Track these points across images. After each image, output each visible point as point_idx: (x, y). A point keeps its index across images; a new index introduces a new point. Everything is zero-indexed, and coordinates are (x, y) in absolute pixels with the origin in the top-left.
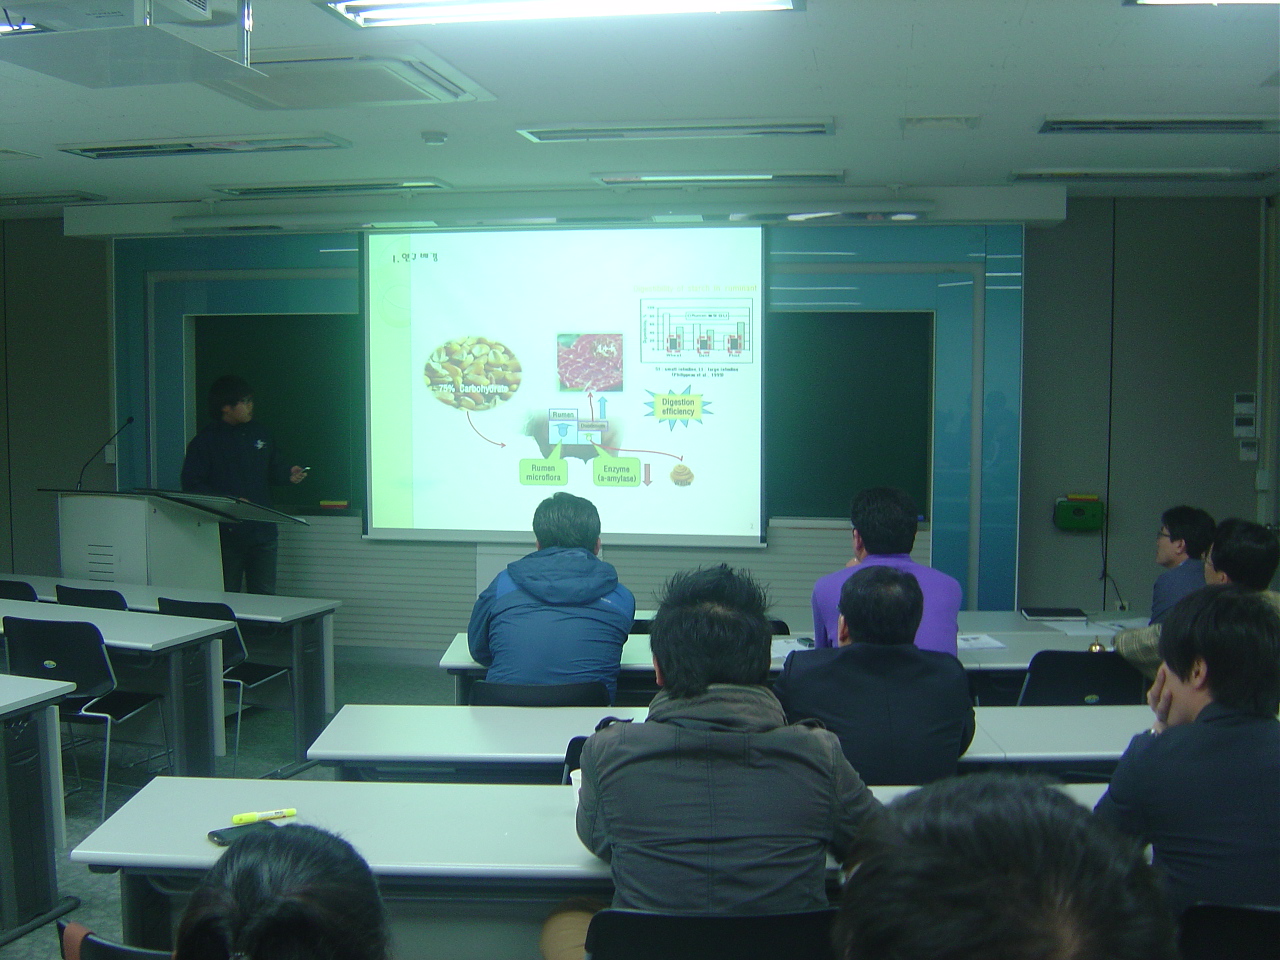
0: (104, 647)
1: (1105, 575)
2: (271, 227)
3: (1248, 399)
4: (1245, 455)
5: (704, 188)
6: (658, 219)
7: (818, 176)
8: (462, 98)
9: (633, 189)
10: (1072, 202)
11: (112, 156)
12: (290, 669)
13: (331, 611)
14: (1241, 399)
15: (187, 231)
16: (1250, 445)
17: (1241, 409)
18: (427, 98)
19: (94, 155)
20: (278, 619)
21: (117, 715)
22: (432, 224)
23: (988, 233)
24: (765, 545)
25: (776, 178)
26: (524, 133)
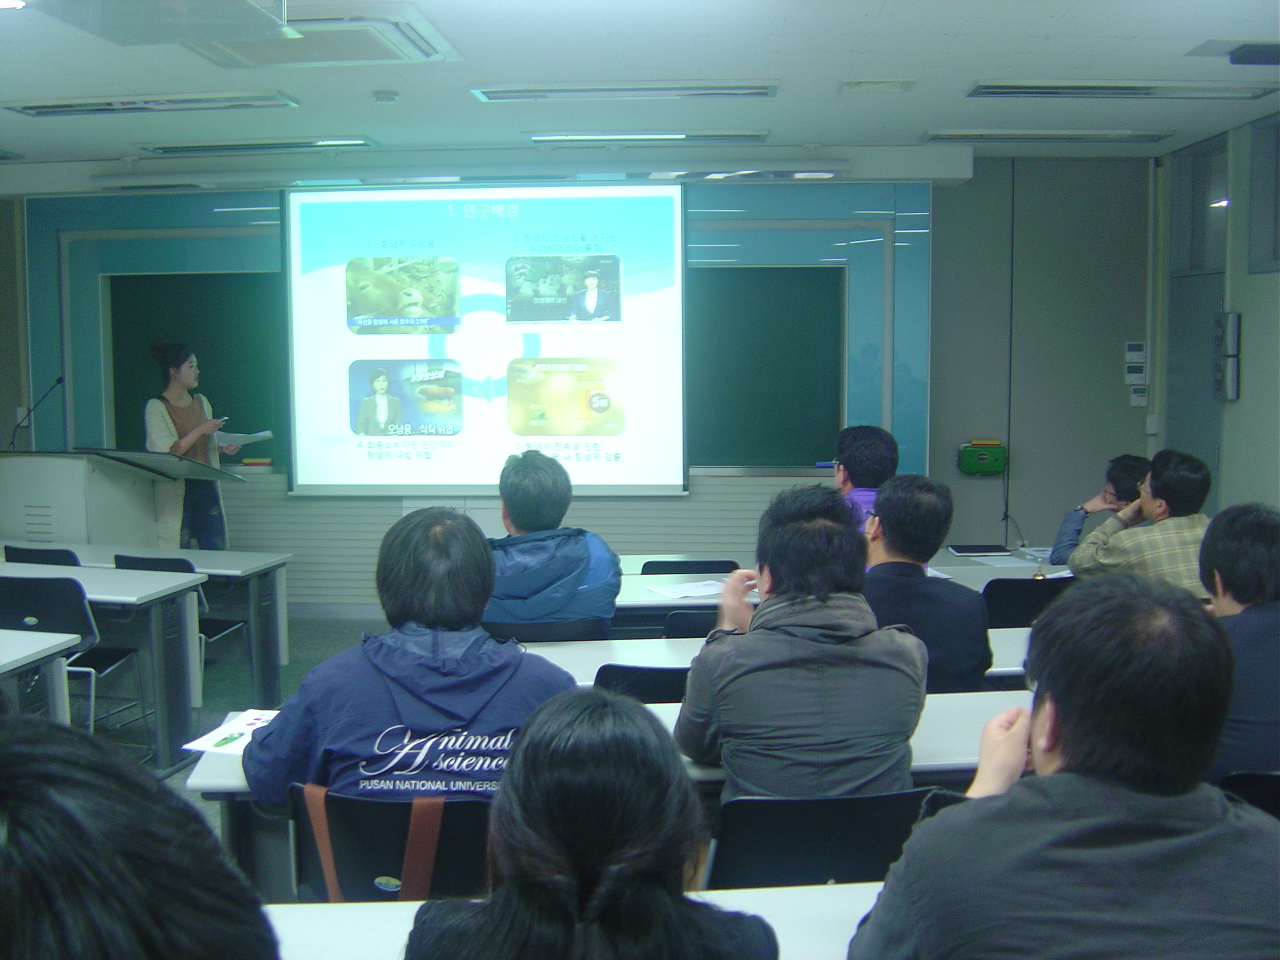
0: (86, 601)
1: (1006, 517)
2: (191, 186)
3: (1138, 348)
4: (1136, 400)
5: (627, 147)
6: (582, 177)
7: (744, 136)
8: (435, 58)
9: (557, 148)
10: (978, 161)
11: (52, 113)
12: (246, 622)
13: (283, 564)
14: (1133, 348)
15: (105, 189)
16: (1139, 391)
17: (1132, 357)
18: (397, 57)
19: (34, 112)
20: (237, 573)
21: (99, 671)
22: (357, 182)
23: (896, 191)
24: (687, 493)
25: (689, 138)
26: (477, 93)
